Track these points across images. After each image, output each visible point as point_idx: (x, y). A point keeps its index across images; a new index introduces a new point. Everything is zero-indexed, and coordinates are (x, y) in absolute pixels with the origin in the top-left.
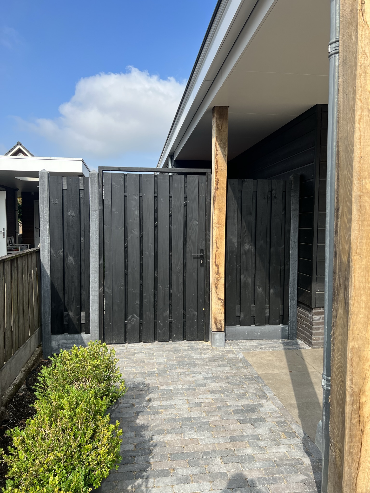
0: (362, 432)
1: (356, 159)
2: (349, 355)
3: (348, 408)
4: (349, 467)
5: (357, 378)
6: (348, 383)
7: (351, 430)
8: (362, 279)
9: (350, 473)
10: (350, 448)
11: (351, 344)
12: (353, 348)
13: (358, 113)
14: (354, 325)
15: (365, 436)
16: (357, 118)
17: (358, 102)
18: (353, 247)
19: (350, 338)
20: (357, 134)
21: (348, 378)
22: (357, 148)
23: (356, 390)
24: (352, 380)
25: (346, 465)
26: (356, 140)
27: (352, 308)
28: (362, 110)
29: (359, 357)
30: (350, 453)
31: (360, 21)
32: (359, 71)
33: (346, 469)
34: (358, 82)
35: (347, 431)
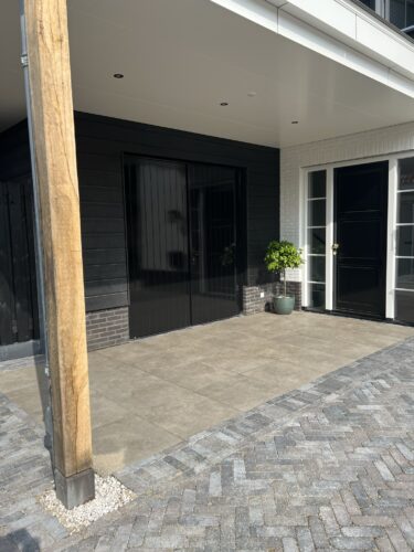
0: (77, 402)
2: (60, 338)
3: (62, 384)
5: (68, 356)
6: (61, 362)
7: (66, 402)
8: (66, 271)
10: (67, 417)
11: (60, 328)
12: (63, 331)
14: (62, 311)
18: (55, 244)
19: (59, 323)
25: (65, 433)
26: (48, 149)
27: (58, 297)
28: (50, 123)
29: (69, 338)
30: (68, 422)
31: (41, 43)
32: (43, 88)
33: (66, 436)
34: (44, 97)
35: (63, 404)
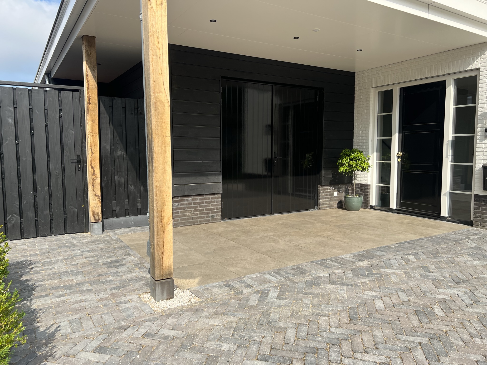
0: (164, 233)
1: (152, 82)
2: (155, 190)
3: (155, 220)
4: (158, 252)
5: (159, 203)
6: (155, 206)
7: (158, 232)
8: (160, 148)
9: (159, 256)
10: (158, 241)
11: (155, 184)
12: (157, 186)
13: (151, 57)
14: (156, 174)
15: (166, 235)
16: (151, 59)
17: (151, 51)
18: (154, 131)
19: (155, 181)
20: (151, 68)
21: (155, 203)
22: (151, 75)
23: (159, 209)
24: (157, 204)
25: (156, 251)
26: (151, 72)
27: (154, 164)
28: (153, 56)
29: (161, 191)
30: (158, 245)
31: (149, 6)
32: (150, 34)
33: (156, 254)
34: (150, 40)
35: (156, 232)
